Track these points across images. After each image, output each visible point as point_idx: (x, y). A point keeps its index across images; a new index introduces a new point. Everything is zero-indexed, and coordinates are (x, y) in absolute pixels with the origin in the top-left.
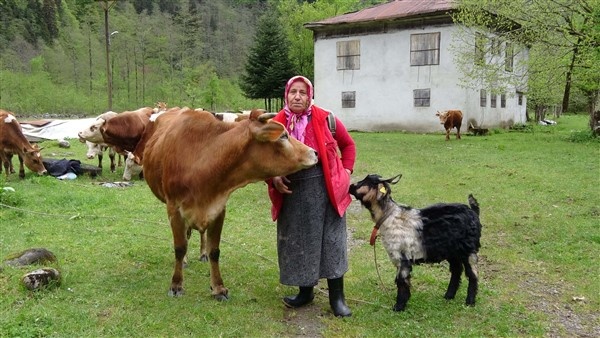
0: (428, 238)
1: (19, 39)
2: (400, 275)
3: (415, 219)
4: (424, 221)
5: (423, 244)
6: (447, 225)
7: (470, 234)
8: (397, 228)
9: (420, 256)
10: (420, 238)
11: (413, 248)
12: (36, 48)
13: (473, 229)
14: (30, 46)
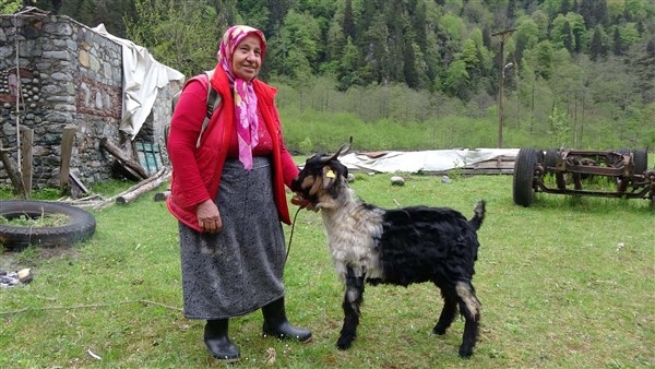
0: (387, 251)
1: (483, 93)
2: (346, 297)
3: (374, 223)
4: (385, 227)
5: (380, 259)
6: (416, 236)
7: (455, 253)
8: (347, 229)
9: (376, 275)
10: (376, 250)
11: (365, 263)
12: (495, 99)
13: (461, 247)
14: (490, 98)
